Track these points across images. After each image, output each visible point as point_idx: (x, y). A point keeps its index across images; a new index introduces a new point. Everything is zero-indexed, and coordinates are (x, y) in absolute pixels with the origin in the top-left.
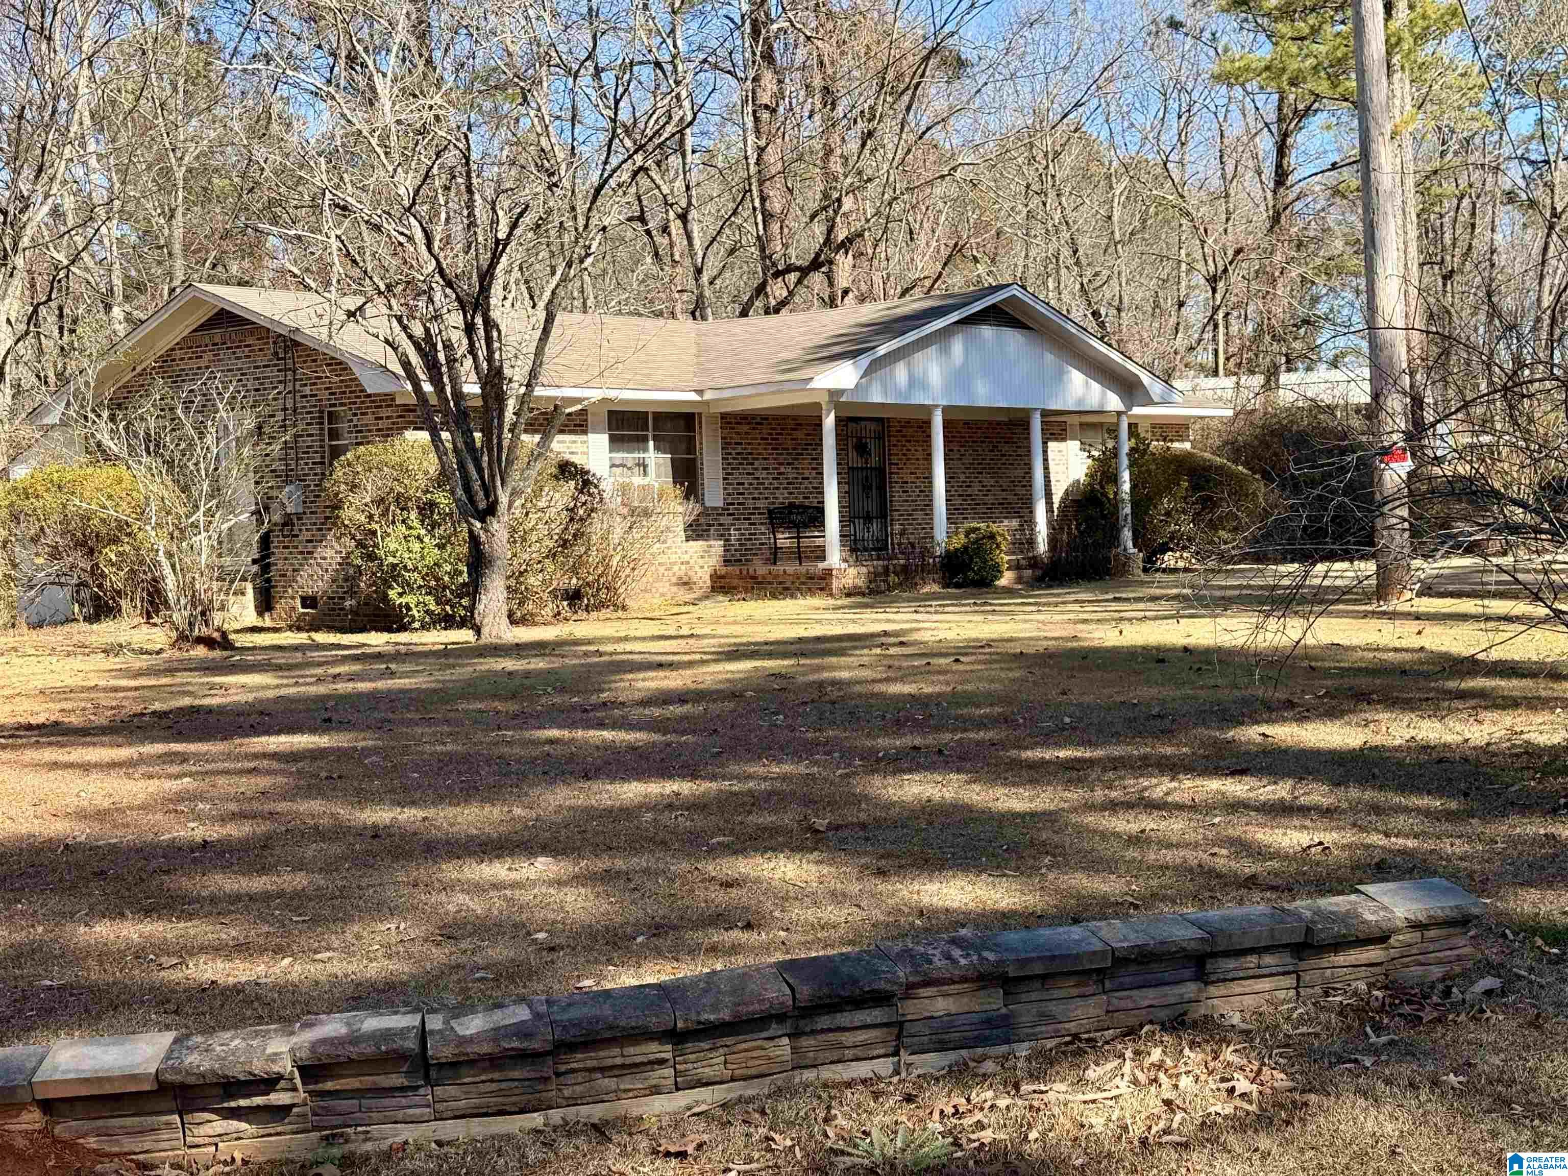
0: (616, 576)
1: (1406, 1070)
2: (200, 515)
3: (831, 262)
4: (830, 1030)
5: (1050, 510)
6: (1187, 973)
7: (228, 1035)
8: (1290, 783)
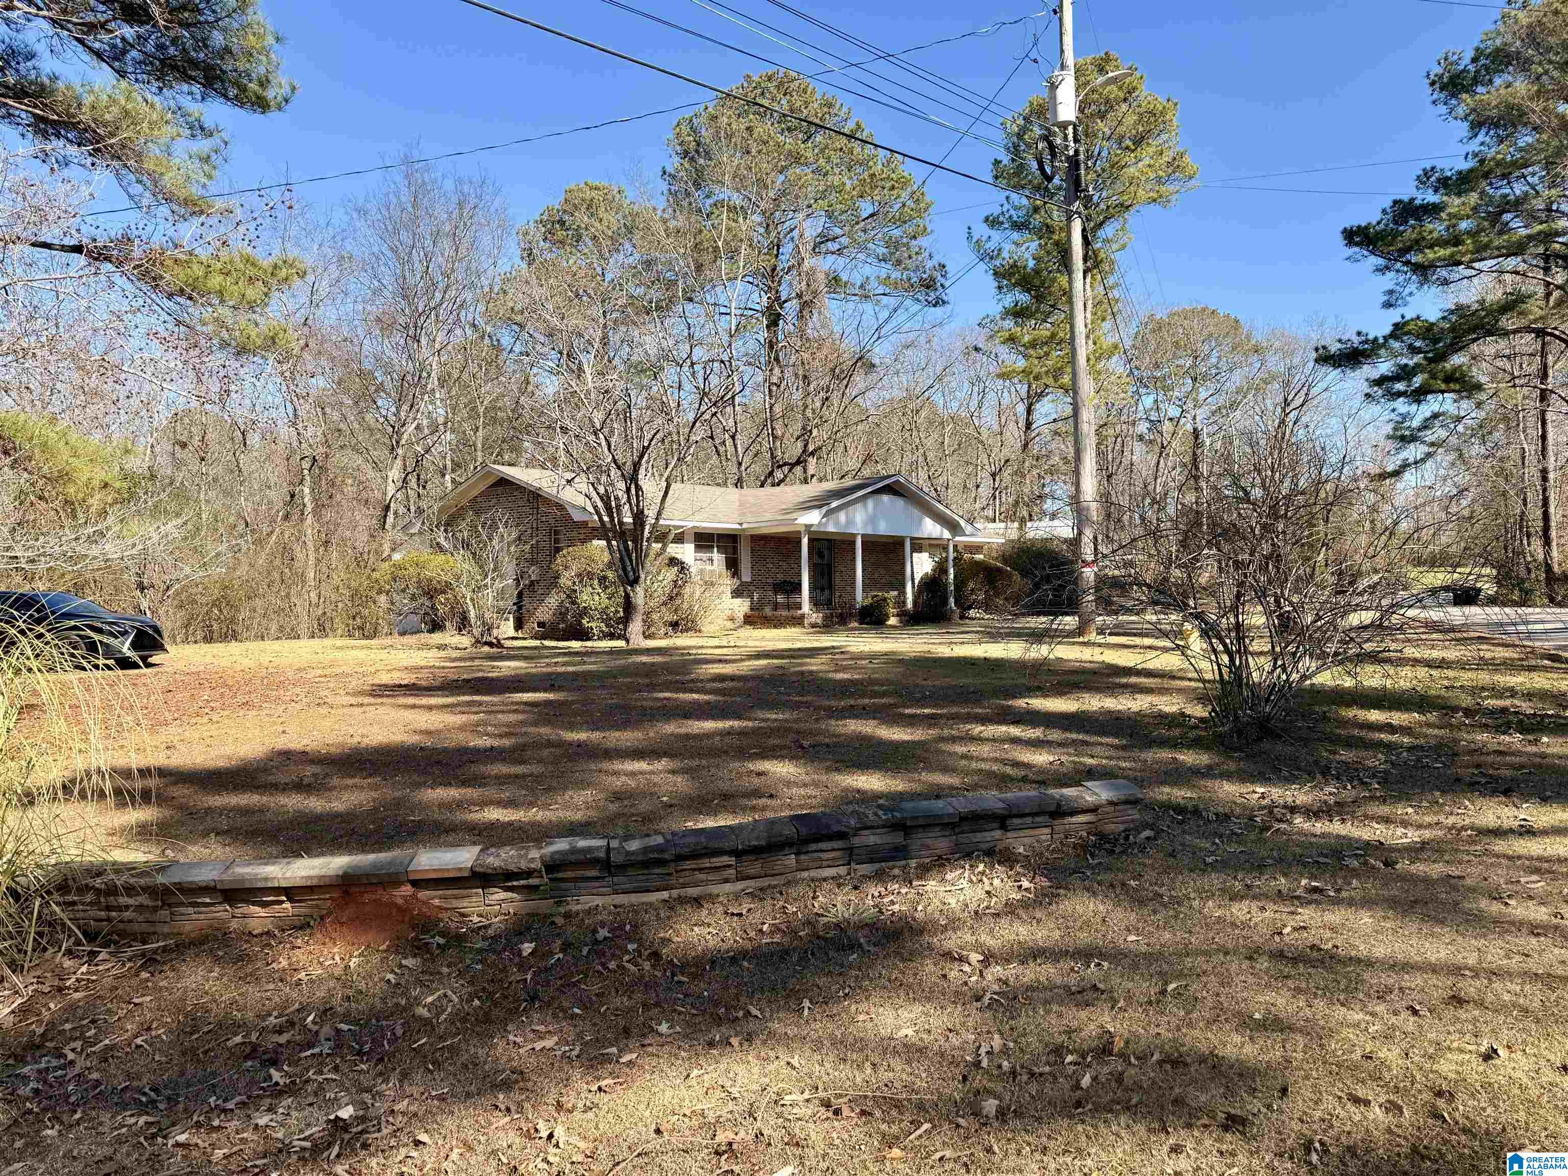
0: (696, 615)
1: (1107, 877)
2: (488, 580)
3: (806, 461)
4: (816, 851)
5: (913, 587)
6: (995, 825)
7: (508, 848)
8: (1042, 729)
